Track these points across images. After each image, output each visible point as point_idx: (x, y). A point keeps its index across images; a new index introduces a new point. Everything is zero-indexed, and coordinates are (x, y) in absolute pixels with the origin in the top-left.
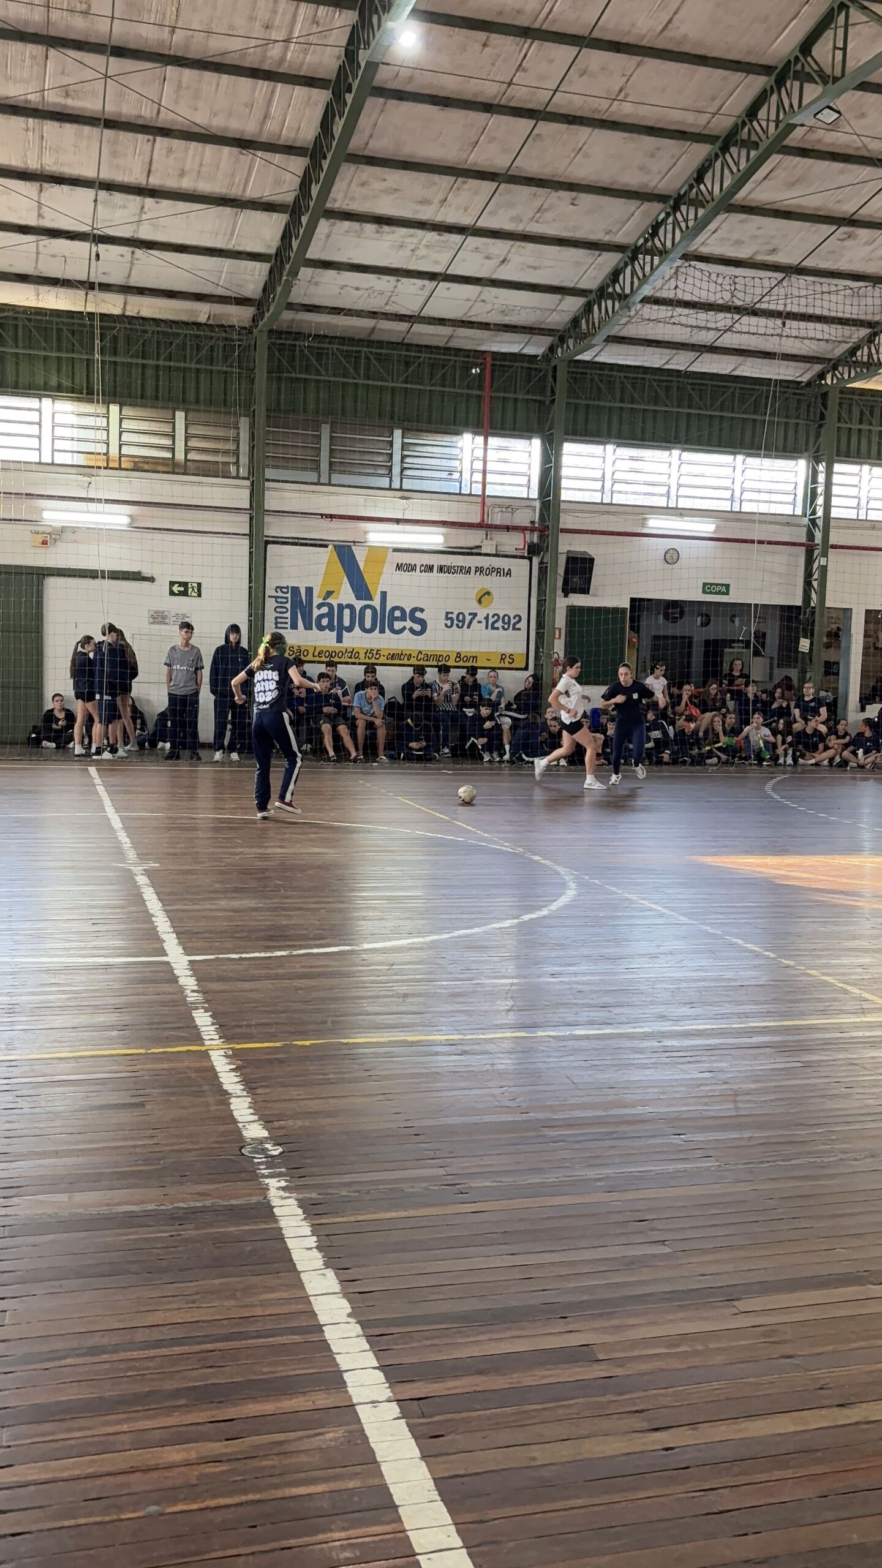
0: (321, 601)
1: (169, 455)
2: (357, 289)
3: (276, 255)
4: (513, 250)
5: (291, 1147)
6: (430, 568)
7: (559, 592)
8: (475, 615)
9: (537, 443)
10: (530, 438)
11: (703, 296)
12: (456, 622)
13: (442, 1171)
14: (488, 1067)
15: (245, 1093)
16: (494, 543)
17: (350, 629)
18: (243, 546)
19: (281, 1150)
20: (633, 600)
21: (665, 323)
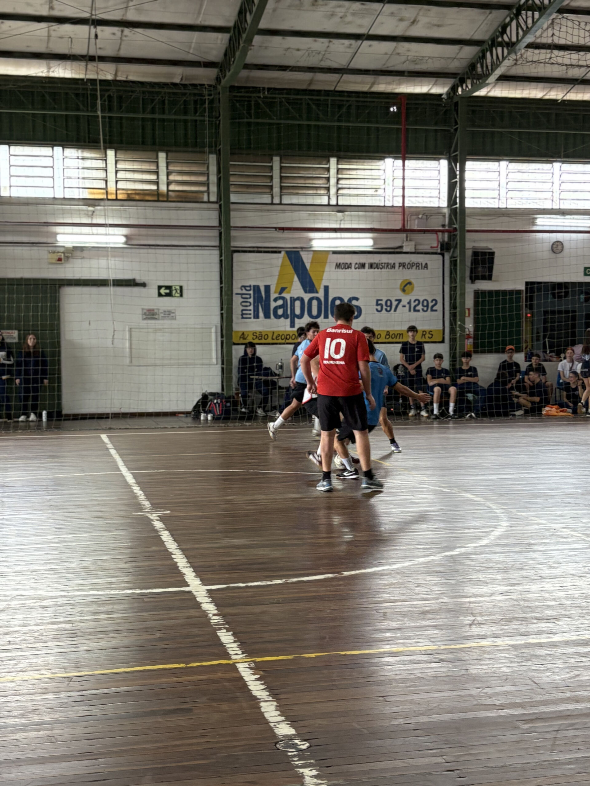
0: (277, 295)
1: (154, 187)
2: (298, 50)
3: (235, 27)
4: (421, 13)
5: (314, 742)
6: (363, 266)
7: (468, 279)
8: (399, 301)
9: (444, 164)
10: (438, 159)
11: (576, 41)
12: (384, 307)
13: (439, 760)
14: (463, 672)
15: (271, 699)
16: (413, 243)
17: (301, 316)
18: (214, 256)
19: (308, 745)
20: (527, 283)
21: (545, 63)
